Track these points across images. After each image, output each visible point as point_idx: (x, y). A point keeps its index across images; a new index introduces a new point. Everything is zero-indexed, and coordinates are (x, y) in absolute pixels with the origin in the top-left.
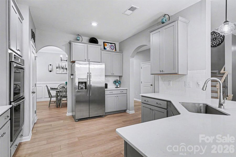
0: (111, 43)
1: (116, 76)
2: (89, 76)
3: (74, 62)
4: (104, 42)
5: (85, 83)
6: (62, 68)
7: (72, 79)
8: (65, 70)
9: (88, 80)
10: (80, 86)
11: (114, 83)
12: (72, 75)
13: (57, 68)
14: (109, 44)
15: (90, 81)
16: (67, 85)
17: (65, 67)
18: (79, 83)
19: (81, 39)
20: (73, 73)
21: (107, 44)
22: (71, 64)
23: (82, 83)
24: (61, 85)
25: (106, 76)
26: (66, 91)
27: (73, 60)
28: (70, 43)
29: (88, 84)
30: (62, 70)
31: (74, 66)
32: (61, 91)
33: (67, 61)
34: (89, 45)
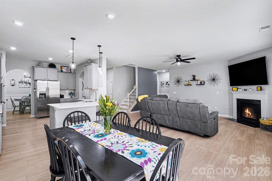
0: (67, 67)
1: (72, 90)
2: (48, 89)
3: (36, 80)
4: (61, 66)
5: (45, 94)
6: (25, 83)
7: (35, 92)
8: (28, 85)
9: (47, 92)
10: (41, 96)
11: (69, 94)
12: (35, 89)
13: (20, 83)
14: (66, 68)
15: (48, 93)
16: (31, 96)
17: (28, 82)
18: (40, 94)
19: (42, 65)
20: (35, 88)
21: (64, 67)
22: (34, 81)
23: (42, 94)
24: (25, 97)
25: (61, 90)
26: (29, 101)
27: (36, 79)
28: (33, 67)
29: (47, 94)
30: (25, 84)
31: (36, 83)
32: (25, 101)
33: (30, 77)
34: (48, 69)
